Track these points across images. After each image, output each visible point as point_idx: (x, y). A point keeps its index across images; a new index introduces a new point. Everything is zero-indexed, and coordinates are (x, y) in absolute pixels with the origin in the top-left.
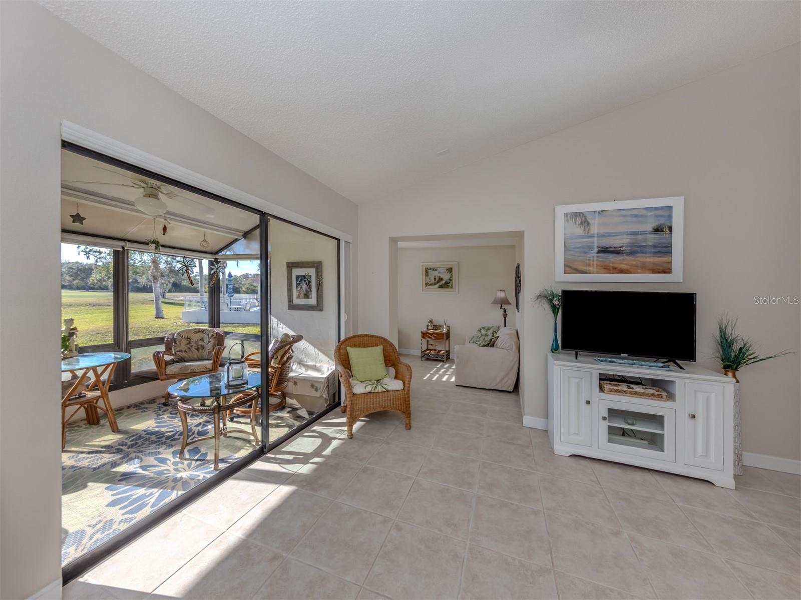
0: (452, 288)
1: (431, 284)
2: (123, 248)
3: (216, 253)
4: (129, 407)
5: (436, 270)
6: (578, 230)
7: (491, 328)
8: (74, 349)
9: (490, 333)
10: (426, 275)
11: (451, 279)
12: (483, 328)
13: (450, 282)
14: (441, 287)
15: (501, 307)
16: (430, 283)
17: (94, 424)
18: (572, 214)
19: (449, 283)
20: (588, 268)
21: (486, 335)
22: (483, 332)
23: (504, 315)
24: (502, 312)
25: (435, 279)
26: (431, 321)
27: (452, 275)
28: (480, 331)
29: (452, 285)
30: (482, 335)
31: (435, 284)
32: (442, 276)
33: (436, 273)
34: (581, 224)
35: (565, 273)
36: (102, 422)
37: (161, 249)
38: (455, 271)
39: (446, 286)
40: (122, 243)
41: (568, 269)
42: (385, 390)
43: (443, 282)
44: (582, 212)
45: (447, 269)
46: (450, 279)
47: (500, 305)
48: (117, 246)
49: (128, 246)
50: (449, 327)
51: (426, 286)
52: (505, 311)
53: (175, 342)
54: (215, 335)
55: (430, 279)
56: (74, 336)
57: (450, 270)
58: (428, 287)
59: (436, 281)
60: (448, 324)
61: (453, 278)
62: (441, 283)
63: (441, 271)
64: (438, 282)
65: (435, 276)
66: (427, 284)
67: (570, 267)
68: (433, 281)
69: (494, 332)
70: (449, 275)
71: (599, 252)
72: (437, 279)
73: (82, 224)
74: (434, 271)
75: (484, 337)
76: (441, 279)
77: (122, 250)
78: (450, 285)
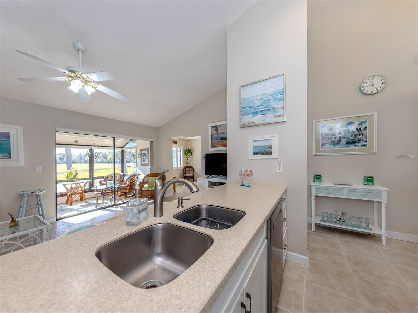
2: (92, 148)
3: (123, 147)
4: (93, 198)
6: (215, 132)
8: (77, 179)
17: (82, 201)
18: (213, 126)
20: (218, 145)
34: (216, 130)
35: (212, 148)
36: (84, 201)
37: (100, 147)
40: (91, 147)
41: (212, 146)
42: (152, 190)
44: (216, 126)
48: (90, 148)
49: (93, 147)
53: (108, 178)
54: (120, 175)
56: (77, 175)
67: (213, 145)
71: (221, 139)
73: (77, 143)
77: (91, 149)
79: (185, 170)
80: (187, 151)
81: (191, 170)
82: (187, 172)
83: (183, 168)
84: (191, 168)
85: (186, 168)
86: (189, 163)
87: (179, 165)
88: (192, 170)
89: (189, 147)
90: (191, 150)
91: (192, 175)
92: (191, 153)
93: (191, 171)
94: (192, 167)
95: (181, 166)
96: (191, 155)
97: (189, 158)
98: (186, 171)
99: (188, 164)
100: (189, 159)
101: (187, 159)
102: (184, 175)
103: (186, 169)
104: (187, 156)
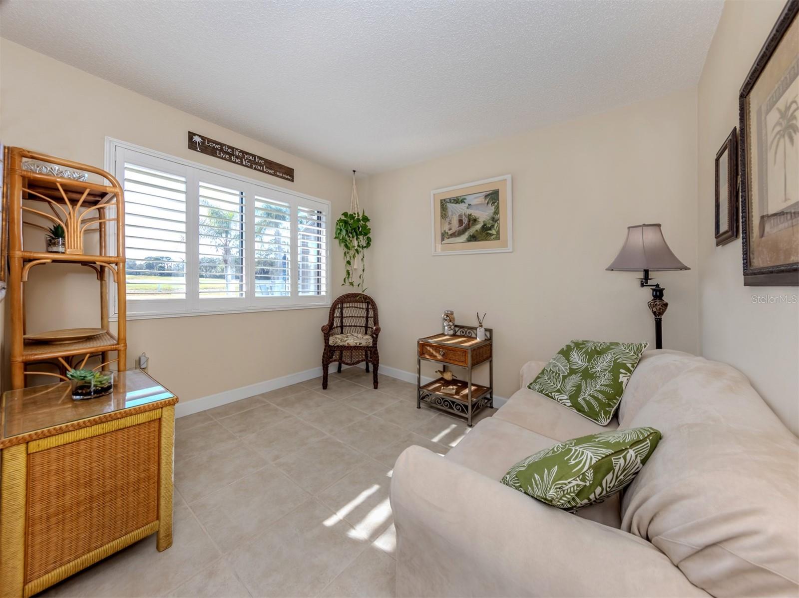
0: (498, 238)
1: (453, 235)
5: (462, 201)
7: (608, 348)
9: (602, 364)
10: (442, 216)
11: (496, 217)
12: (578, 345)
13: (493, 226)
14: (473, 238)
15: (647, 277)
16: (450, 232)
19: (490, 229)
21: (587, 375)
22: (578, 359)
23: (651, 306)
24: (647, 294)
25: (461, 221)
26: (449, 317)
27: (497, 208)
28: (566, 353)
29: (498, 232)
30: (572, 372)
31: (460, 233)
32: (475, 213)
33: (461, 209)
38: (505, 198)
39: (484, 234)
43: (478, 227)
45: (486, 196)
46: (493, 219)
47: (641, 275)
50: (490, 331)
51: (443, 239)
52: (658, 293)
55: (450, 223)
57: (493, 197)
58: (446, 241)
59: (462, 227)
60: (486, 325)
61: (501, 215)
62: (472, 231)
63: (473, 202)
64: (467, 228)
65: (460, 216)
66: (444, 236)
68: (455, 227)
69: (616, 368)
70: (491, 209)
72: (465, 221)
74: (457, 205)
75: (574, 379)
76: (473, 221)
78: (493, 232)
79: (337, 313)
80: (346, 222)
81: (364, 313)
82: (346, 322)
83: (329, 303)
84: (368, 303)
85: (345, 305)
86: (355, 278)
87: (311, 290)
88: (371, 313)
89: (356, 209)
90: (366, 219)
91: (365, 340)
92: (366, 232)
93: (367, 318)
94: (372, 300)
95: (323, 293)
96: (368, 244)
97: (359, 257)
98: (342, 317)
99: (351, 284)
100: (357, 264)
101: (349, 263)
102: (326, 340)
103: (342, 309)
104: (346, 246)
